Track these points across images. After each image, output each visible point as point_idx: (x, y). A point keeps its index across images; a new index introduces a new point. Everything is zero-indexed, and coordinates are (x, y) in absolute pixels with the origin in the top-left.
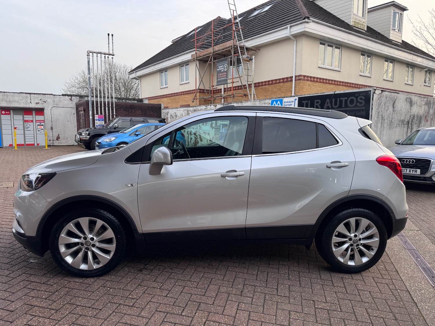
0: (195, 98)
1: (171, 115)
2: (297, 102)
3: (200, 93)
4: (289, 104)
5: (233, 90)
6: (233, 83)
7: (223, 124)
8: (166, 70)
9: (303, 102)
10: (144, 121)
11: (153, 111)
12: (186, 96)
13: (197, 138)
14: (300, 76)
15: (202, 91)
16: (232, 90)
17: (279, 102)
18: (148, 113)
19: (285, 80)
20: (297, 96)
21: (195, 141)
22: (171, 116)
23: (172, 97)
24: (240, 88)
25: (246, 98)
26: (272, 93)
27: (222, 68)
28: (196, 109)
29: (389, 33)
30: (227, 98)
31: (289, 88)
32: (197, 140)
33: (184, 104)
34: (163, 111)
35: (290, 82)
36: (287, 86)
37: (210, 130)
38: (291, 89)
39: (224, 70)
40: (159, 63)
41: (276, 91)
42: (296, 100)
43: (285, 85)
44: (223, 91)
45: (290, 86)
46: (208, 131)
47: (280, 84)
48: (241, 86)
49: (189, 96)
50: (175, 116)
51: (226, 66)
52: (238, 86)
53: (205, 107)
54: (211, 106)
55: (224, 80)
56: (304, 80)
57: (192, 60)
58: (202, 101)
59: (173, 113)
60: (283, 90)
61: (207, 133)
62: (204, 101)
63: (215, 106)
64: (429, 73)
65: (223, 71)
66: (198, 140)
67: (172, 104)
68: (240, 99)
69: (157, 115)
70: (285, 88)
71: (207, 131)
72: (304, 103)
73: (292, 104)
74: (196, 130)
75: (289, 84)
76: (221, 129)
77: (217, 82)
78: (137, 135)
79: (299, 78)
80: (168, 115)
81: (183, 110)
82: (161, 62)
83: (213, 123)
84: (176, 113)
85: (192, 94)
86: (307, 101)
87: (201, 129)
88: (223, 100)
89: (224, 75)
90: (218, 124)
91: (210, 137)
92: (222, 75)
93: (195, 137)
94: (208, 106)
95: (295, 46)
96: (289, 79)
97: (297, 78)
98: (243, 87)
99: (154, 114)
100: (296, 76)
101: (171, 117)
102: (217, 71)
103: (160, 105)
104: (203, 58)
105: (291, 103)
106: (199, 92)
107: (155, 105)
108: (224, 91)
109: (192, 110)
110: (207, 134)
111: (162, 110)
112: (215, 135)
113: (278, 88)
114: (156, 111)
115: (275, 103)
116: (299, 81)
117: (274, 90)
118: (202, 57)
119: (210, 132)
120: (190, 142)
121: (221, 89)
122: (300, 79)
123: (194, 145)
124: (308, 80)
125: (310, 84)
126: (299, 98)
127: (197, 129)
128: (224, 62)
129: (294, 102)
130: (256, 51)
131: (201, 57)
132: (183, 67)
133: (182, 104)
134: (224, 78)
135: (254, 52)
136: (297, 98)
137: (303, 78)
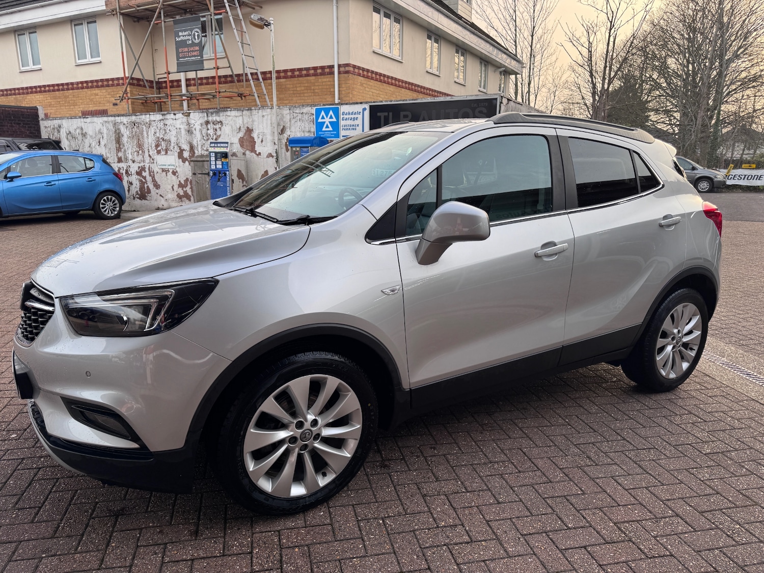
0: (125, 95)
1: (70, 133)
2: (367, 113)
3: (132, 86)
4: (353, 116)
5: (220, 83)
6: (218, 68)
7: (216, 153)
8: (31, 31)
9: (379, 114)
10: (8, 146)
11: (19, 124)
12: (96, 91)
13: (146, 182)
14: (347, 65)
15: (136, 82)
16: (217, 83)
17: (331, 113)
18: (8, 129)
19: (319, 71)
20: (366, 103)
21: (142, 188)
22: (68, 134)
23: (57, 93)
24: (210, 81)
25: (242, 101)
26: (294, 94)
27: (188, 35)
28: (138, 121)
29: (457, 4)
30: (198, 100)
31: (328, 87)
32: (146, 186)
33: (91, 109)
34: (43, 124)
35: (329, 76)
36: (324, 84)
37: (177, 165)
38: (332, 90)
39: (194, 40)
40: (12, 13)
41: (302, 92)
42: (364, 109)
43: (320, 80)
44: (183, 83)
45: (329, 83)
46: (173, 167)
47: (309, 78)
48: (231, 76)
49: (104, 91)
50: (81, 136)
51: (196, 34)
52: (207, 78)
53: (161, 116)
54: (175, 114)
55: (194, 62)
56: (354, 73)
57: (108, 12)
58: (138, 104)
59: (75, 127)
60: (316, 91)
61: (171, 171)
62: (142, 103)
63: (186, 114)
64: (504, 75)
65: (190, 42)
66: (148, 187)
67: (59, 108)
68: (225, 102)
69: (31, 133)
70: (320, 87)
71: (169, 167)
72: (380, 116)
73: (357, 118)
74: (142, 164)
75: (328, 80)
76: (213, 163)
77: (179, 65)
78: (12, 179)
79: (347, 70)
80: (59, 132)
81: (102, 122)
82: (20, 11)
83: (184, 150)
84: (82, 129)
85: (111, 88)
86: (386, 114)
87: (155, 162)
88: (185, 104)
89: (193, 51)
90: (196, 151)
91: (179, 179)
92: (188, 52)
93: (141, 181)
94: (168, 115)
95: (335, 7)
96: (327, 70)
97: (342, 69)
98: (217, 80)
99: (23, 130)
100: (339, 66)
101: (70, 138)
102: (177, 42)
103: (36, 109)
104: (138, 10)
105: (356, 116)
106: (130, 84)
107: (22, 110)
108: (187, 86)
109: (125, 123)
110: (170, 174)
111: (41, 122)
112: (194, 174)
113: (306, 85)
114: (27, 124)
115: (323, 113)
116: (346, 75)
117: (298, 89)
118: (134, 8)
119: (177, 169)
120: (129, 191)
121: (179, 81)
122: (347, 72)
123: (137, 196)
124: (359, 75)
125: (363, 82)
126: (370, 106)
127: (144, 161)
128: (192, 23)
129: (361, 113)
130: (254, 9)
131: (132, 7)
132: (80, 27)
133: (86, 109)
134: (193, 58)
135: (250, 9)
136: (367, 106)
137: (351, 69)
